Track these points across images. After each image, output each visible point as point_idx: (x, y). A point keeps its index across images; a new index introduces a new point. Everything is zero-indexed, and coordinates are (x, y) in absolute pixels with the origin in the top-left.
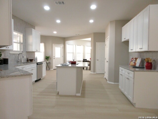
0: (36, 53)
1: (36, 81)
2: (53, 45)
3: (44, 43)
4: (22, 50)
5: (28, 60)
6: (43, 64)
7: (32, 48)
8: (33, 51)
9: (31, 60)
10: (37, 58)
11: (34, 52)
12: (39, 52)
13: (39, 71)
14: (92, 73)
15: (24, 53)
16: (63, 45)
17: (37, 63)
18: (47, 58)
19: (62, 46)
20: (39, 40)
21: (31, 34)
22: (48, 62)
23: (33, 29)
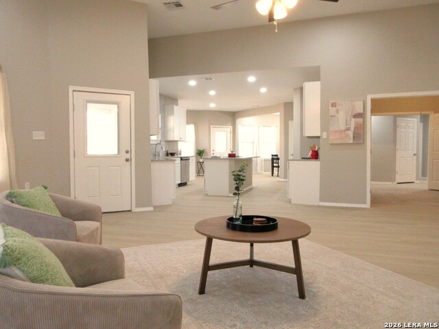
0: (179, 143)
1: (180, 185)
2: (212, 128)
3: (195, 124)
4: (160, 139)
5: (167, 155)
6: (190, 161)
7: (174, 136)
8: (175, 139)
9: (172, 154)
10: (180, 152)
11: (176, 141)
12: (185, 141)
13: (185, 171)
14: (283, 180)
15: (163, 144)
16: (231, 127)
17: (181, 158)
18: (200, 153)
19: (229, 129)
20: (184, 119)
21: (172, 113)
22: (201, 160)
23: (175, 107)
